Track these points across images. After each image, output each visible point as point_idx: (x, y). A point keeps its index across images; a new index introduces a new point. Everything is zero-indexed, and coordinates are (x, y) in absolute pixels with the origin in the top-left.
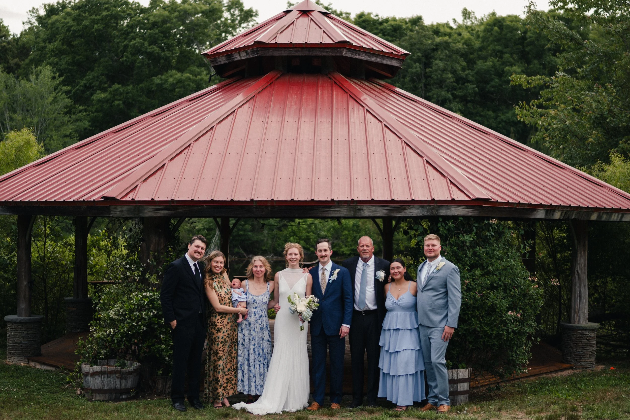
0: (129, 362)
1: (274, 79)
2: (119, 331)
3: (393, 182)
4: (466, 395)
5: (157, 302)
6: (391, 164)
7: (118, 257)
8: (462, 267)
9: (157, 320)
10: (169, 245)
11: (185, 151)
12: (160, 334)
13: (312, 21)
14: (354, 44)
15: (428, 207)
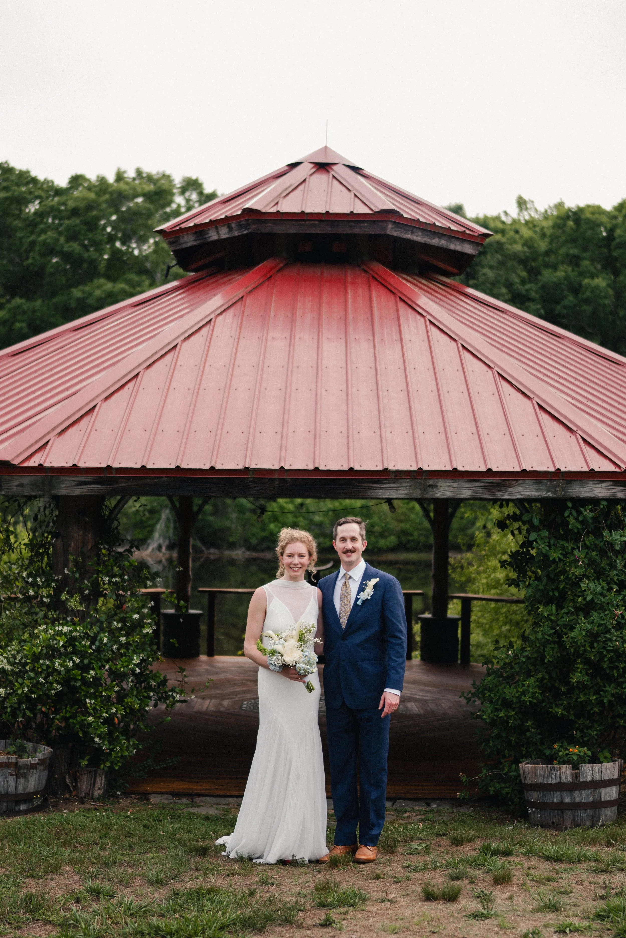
0: (31, 744)
1: (274, 271)
2: (14, 691)
3: (485, 439)
4: (613, 808)
5: (80, 643)
6: (478, 409)
7: (14, 564)
8: (606, 587)
9: (81, 674)
10: (102, 544)
11: (131, 385)
12: (86, 697)
13: (334, 181)
14: (405, 215)
15: (549, 483)
